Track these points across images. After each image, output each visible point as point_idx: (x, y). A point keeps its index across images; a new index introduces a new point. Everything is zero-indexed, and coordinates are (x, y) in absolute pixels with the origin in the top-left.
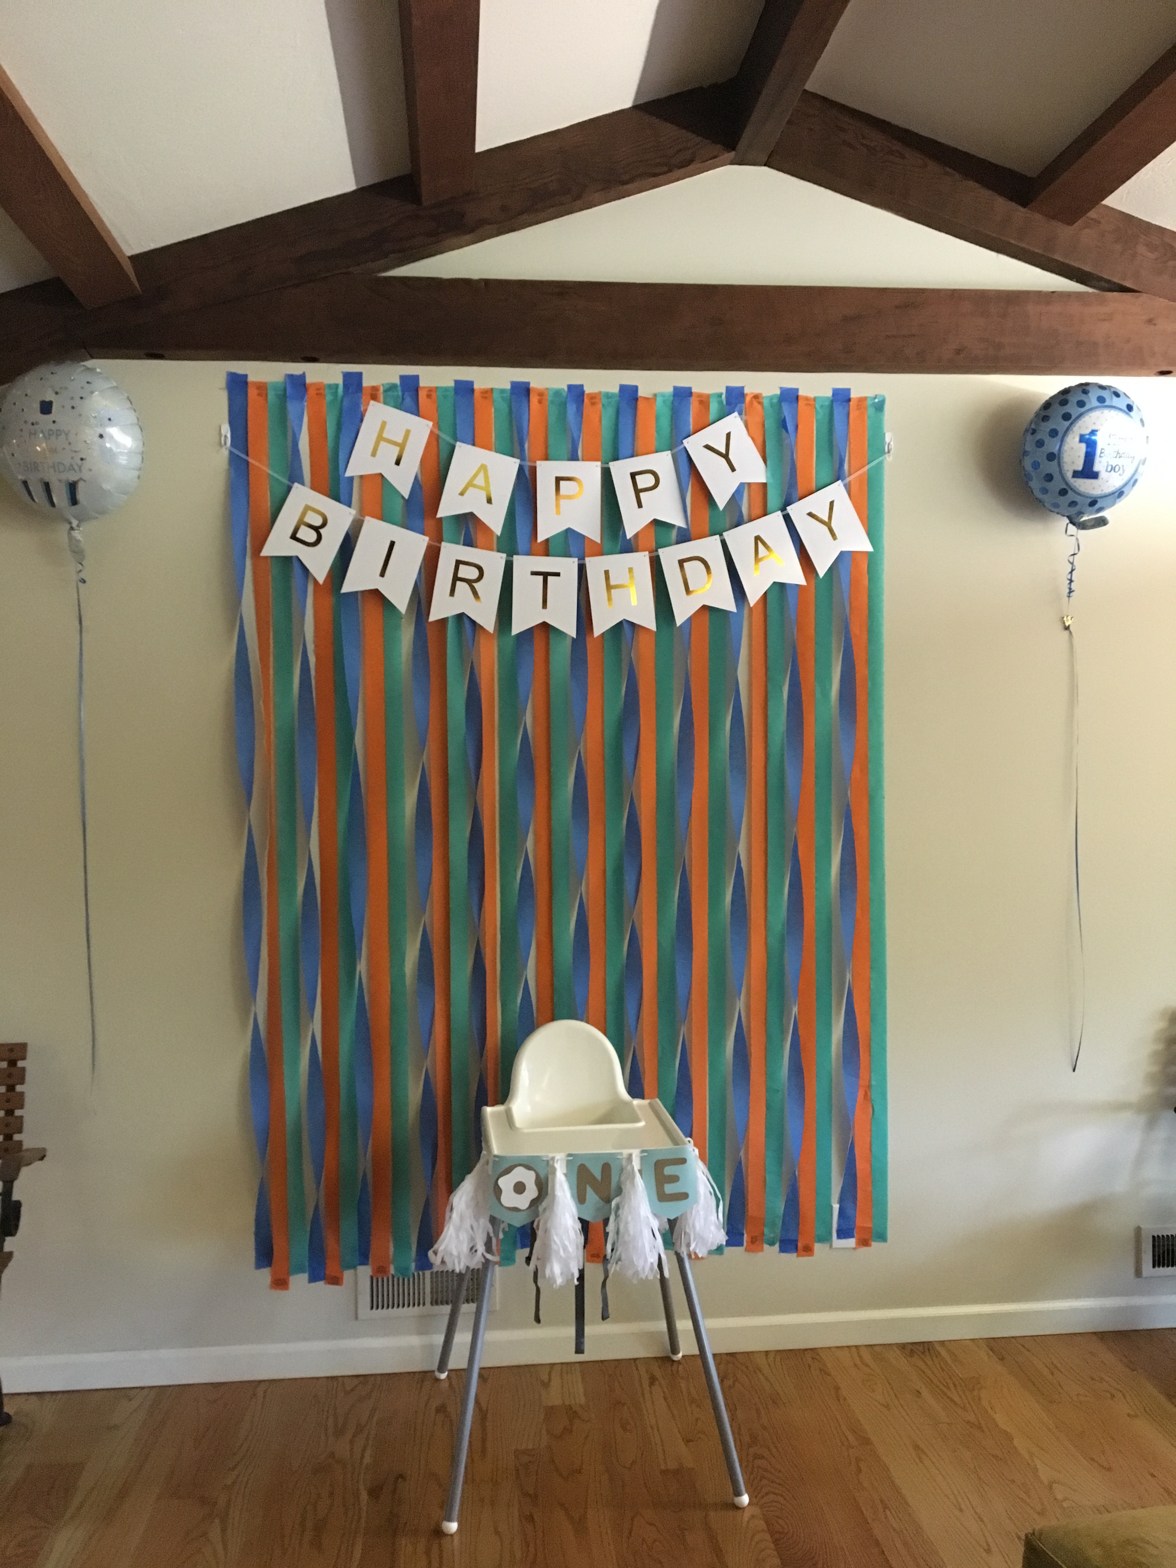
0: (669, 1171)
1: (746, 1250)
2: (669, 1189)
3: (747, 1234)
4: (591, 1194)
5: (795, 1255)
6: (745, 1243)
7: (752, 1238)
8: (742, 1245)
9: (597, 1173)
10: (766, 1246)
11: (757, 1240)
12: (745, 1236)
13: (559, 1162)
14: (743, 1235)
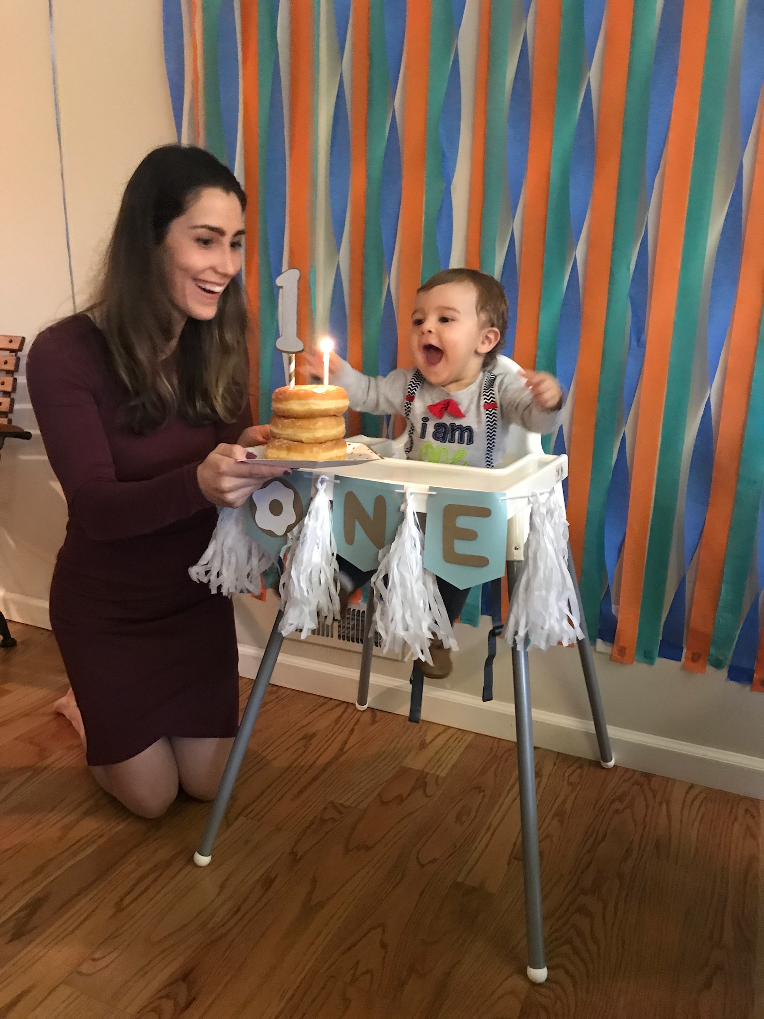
0: (463, 522)
1: (684, 668)
2: (462, 547)
3: (688, 649)
4: (360, 533)
5: (748, 688)
6: (683, 659)
7: (693, 653)
8: (679, 660)
9: (369, 508)
10: (710, 669)
11: (699, 657)
12: (685, 651)
13: (325, 484)
14: (683, 648)
